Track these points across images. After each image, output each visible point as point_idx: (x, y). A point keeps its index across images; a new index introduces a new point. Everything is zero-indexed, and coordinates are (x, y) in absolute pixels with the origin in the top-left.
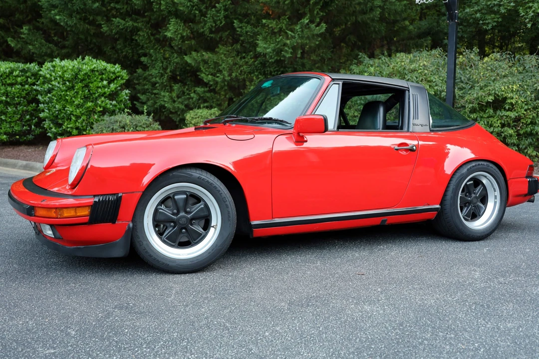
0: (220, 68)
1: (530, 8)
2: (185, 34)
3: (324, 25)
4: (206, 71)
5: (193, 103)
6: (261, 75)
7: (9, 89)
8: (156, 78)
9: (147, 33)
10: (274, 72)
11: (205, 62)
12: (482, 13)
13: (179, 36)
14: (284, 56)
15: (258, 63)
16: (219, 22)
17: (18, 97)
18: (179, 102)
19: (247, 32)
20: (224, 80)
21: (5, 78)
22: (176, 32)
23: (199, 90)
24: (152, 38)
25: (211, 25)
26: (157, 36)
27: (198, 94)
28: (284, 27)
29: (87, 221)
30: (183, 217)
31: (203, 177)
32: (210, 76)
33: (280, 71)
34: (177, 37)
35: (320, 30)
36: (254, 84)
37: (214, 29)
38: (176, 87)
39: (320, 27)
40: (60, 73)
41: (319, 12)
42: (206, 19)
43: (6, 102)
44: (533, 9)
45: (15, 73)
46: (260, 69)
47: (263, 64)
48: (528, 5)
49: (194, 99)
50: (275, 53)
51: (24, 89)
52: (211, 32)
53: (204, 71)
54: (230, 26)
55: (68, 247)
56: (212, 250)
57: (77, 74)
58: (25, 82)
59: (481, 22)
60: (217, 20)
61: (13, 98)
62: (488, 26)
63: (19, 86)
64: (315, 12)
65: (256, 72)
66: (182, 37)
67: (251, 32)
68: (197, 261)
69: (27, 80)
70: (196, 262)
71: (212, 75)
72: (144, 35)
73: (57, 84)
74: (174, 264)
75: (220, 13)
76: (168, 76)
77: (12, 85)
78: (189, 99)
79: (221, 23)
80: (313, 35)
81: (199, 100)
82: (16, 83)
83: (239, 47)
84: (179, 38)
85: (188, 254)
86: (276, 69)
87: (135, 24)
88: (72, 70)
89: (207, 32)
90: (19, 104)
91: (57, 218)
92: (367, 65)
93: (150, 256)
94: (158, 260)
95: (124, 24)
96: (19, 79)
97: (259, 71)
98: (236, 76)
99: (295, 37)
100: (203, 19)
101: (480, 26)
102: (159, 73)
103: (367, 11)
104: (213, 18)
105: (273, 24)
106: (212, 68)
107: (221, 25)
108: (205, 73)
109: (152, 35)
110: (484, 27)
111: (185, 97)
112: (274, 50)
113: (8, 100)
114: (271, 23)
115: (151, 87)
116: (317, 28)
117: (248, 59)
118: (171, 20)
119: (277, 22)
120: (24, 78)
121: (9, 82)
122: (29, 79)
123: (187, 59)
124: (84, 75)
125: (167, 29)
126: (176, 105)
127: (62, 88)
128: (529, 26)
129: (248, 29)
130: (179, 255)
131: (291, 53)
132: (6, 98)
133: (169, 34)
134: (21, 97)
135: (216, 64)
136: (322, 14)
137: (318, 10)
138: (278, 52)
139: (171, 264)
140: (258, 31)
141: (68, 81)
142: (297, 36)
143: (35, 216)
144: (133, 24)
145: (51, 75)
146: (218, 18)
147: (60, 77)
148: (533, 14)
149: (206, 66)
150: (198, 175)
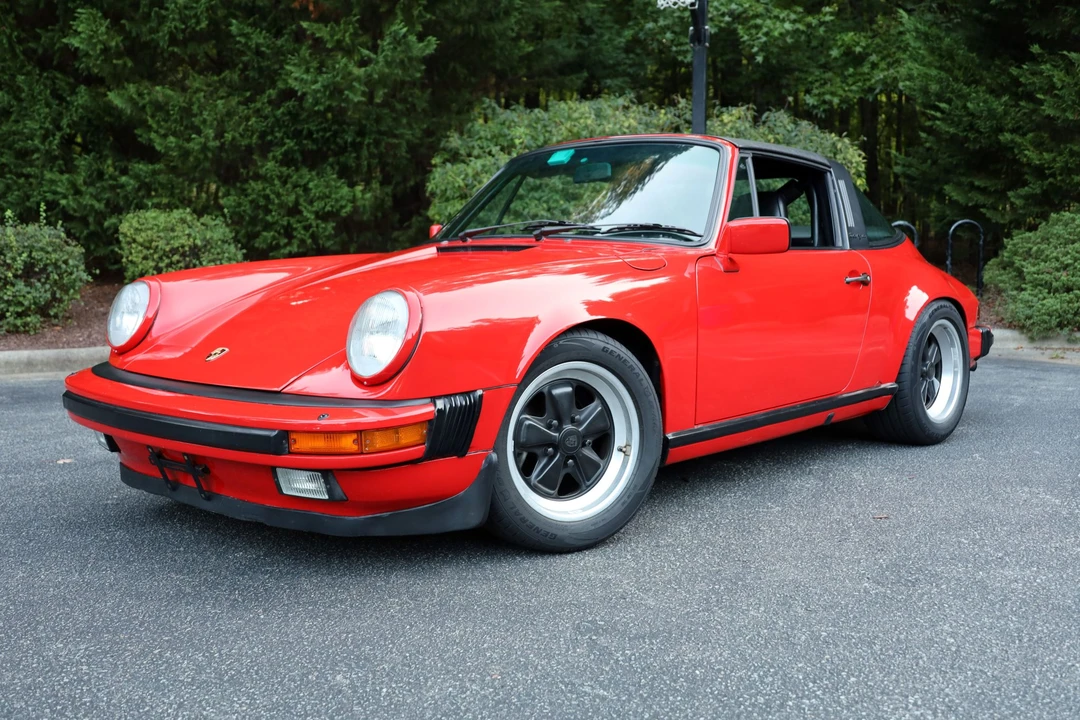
0: (196, 121)
1: (758, 27)
2: (113, 44)
3: (433, 39)
4: (161, 127)
5: (126, 197)
6: (288, 138)
8: (32, 140)
10: (318, 132)
11: (159, 107)
12: (673, 32)
13: (99, 47)
14: (347, 100)
15: (283, 113)
16: (193, 21)
18: (91, 195)
19: (258, 46)
20: (204, 148)
22: (91, 37)
23: (141, 167)
24: (19, 49)
25: (176, 27)
26: (32, 45)
27: (137, 177)
28: (347, 39)
29: (420, 455)
30: (570, 433)
31: (611, 348)
32: (172, 139)
33: (330, 130)
34: (94, 49)
35: (424, 50)
36: (274, 157)
37: (180, 37)
38: (83, 162)
39: (425, 43)
41: (423, 12)
42: (163, 12)
44: (765, 30)
46: (287, 126)
47: (294, 116)
48: (752, 22)
49: (129, 188)
50: (327, 93)
52: (173, 40)
53: (154, 126)
55: (351, 518)
56: (629, 497)
59: (674, 49)
60: (190, 18)
62: (685, 57)
64: (416, 13)
65: (279, 131)
66: (106, 50)
67: (268, 47)
68: (605, 522)
70: (601, 524)
71: (174, 134)
74: (566, 533)
76: (62, 137)
78: (113, 188)
79: (198, 23)
80: (410, 59)
81: (139, 189)
83: (235, 77)
84: (98, 52)
85: (584, 509)
86: (323, 125)
89: (164, 42)
91: (362, 453)
92: (507, 123)
93: (524, 520)
94: (537, 528)
97: (283, 130)
98: (234, 139)
99: (377, 62)
100: (156, 12)
101: (672, 54)
102: (41, 128)
103: (498, 15)
104: (180, 13)
105: (323, 32)
106: (175, 121)
107: (198, 28)
108: (156, 132)
109: (20, 41)
110: (680, 58)
111: (105, 184)
112: (325, 87)
114: (319, 30)
115: (13, 160)
116: (421, 45)
117: (263, 104)
118: (79, 10)
119: (332, 28)
123: (115, 98)
125: (67, 30)
126: (87, 200)
128: (759, 59)
129: (261, 41)
130: (566, 513)
131: (364, 94)
133: (75, 42)
135: (186, 112)
136: (428, 16)
137: (421, 8)
138: (335, 91)
139: (560, 533)
140: (282, 46)
142: (381, 59)
143: (290, 453)
146: (192, 13)
148: (764, 39)
149: (160, 115)
150: (602, 345)
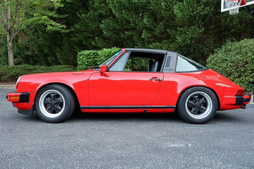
7: (89, 60)
9: (137, 37)
14: (187, 43)
17: (91, 63)
19: (173, 33)
21: (88, 56)
22: (145, 35)
24: (139, 38)
35: (202, 31)
37: (160, 33)
39: (202, 29)
40: (104, 54)
42: (156, 29)
43: (87, 65)
45: (91, 54)
51: (94, 60)
54: (166, 32)
57: (109, 54)
58: (94, 57)
60: (161, 30)
61: (90, 63)
63: (92, 59)
66: (148, 37)
67: (175, 33)
69: (95, 57)
72: (135, 38)
73: (103, 58)
75: (162, 26)
77: (89, 58)
82: (91, 58)
83: (171, 40)
84: (146, 38)
87: (133, 33)
88: (108, 52)
89: (158, 35)
90: (92, 65)
95: (128, 34)
96: (92, 56)
104: (159, 29)
107: (162, 32)
112: (182, 41)
113: (88, 64)
116: (200, 30)
118: (143, 31)
119: (183, 28)
120: (94, 56)
121: (89, 57)
122: (96, 56)
123: (151, 46)
124: (112, 54)
125: (142, 35)
127: (104, 59)
131: (190, 41)
132: (88, 63)
133: (143, 37)
134: (93, 63)
141: (107, 56)
142: (190, 34)
144: (131, 34)
145: (101, 55)
147: (104, 55)
